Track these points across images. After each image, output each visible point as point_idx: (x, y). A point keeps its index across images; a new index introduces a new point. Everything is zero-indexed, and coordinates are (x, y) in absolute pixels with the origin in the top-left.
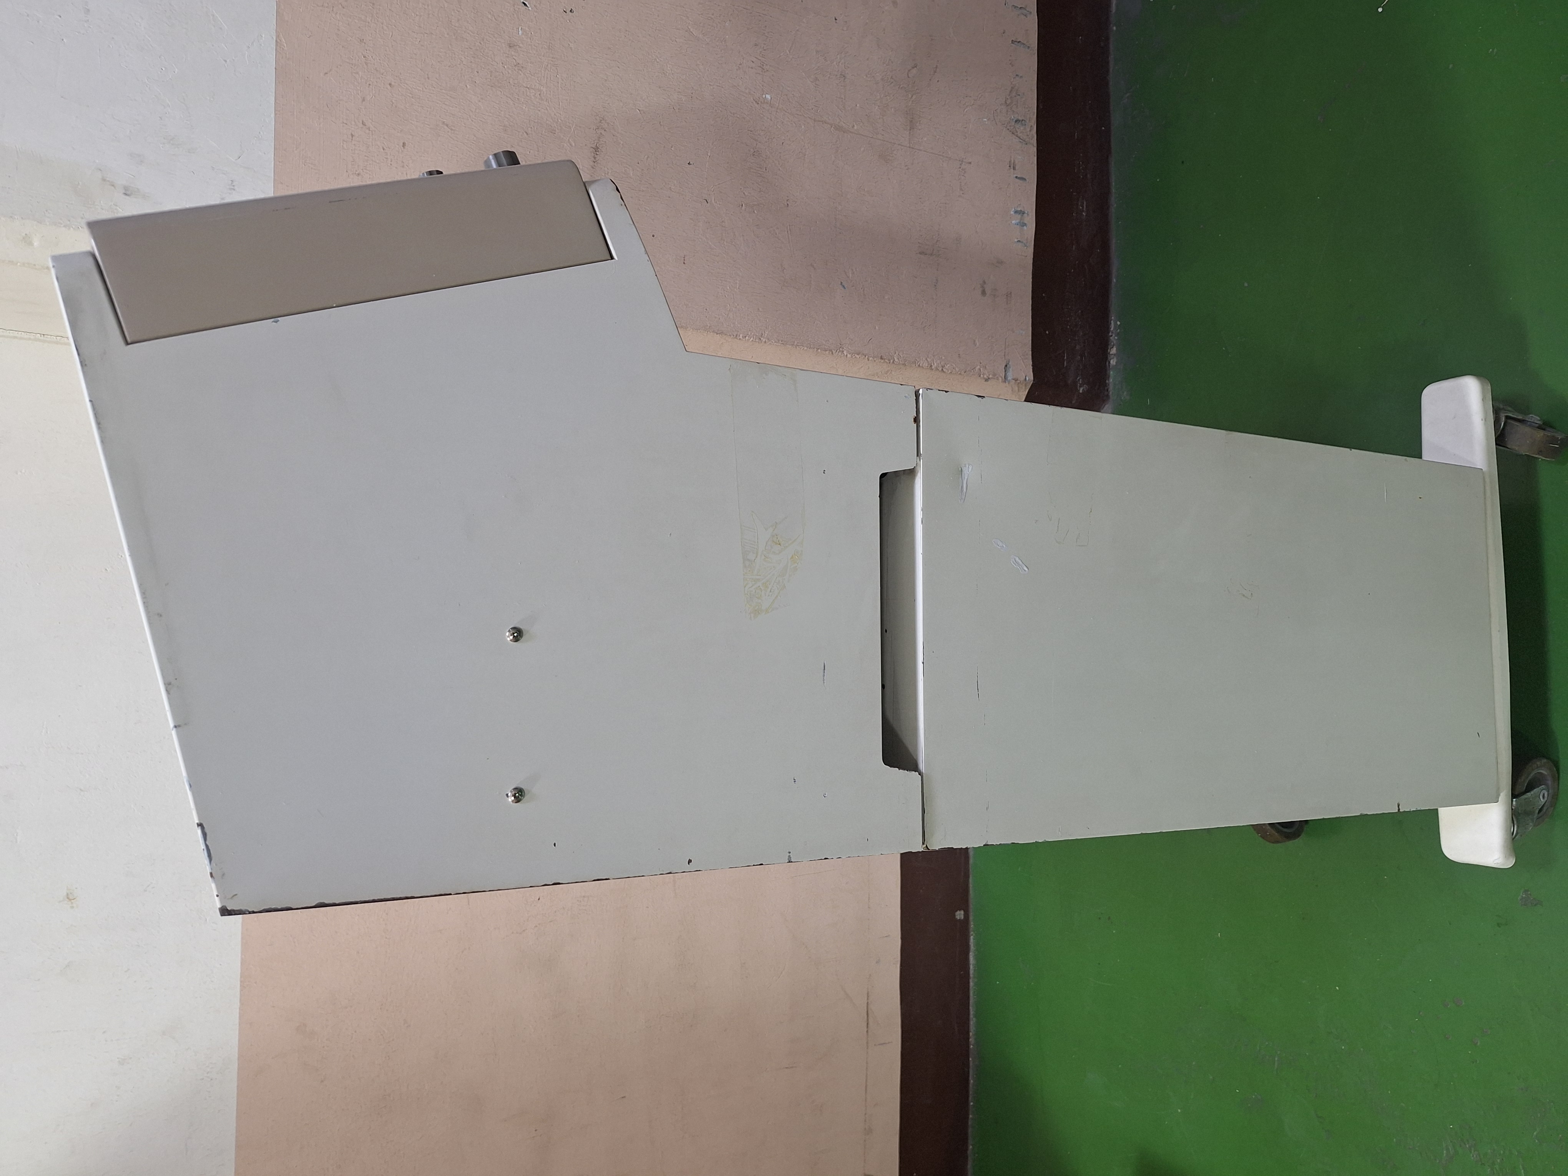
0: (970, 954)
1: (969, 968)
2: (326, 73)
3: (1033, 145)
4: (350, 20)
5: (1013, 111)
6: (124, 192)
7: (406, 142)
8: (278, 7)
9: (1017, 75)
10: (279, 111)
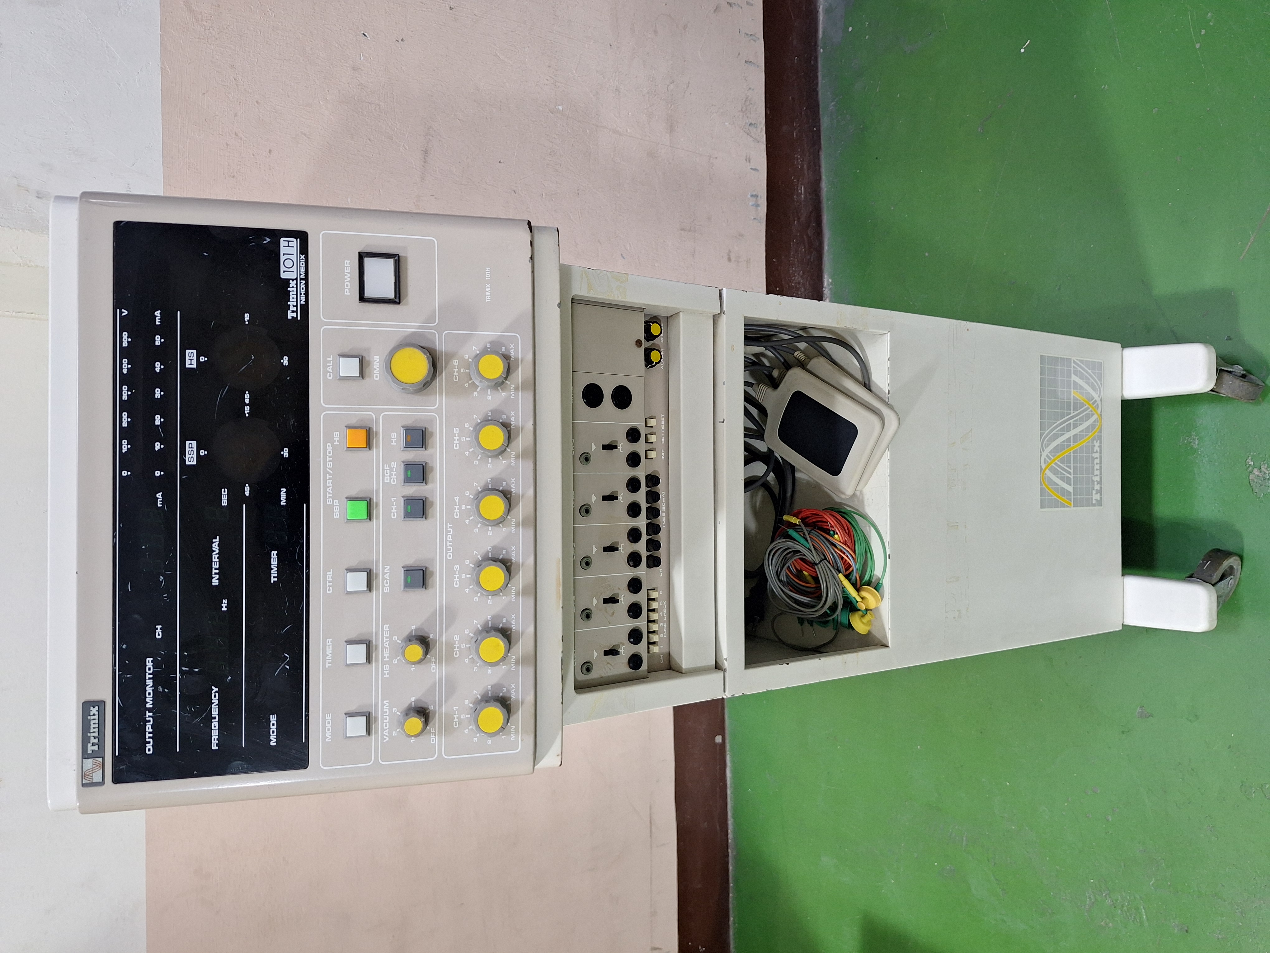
0: (727, 769)
1: (727, 780)
2: (204, 94)
3: (763, 143)
4: (222, 49)
5: (747, 117)
6: (37, 195)
7: (272, 149)
8: (162, 39)
9: (750, 88)
10: (166, 125)
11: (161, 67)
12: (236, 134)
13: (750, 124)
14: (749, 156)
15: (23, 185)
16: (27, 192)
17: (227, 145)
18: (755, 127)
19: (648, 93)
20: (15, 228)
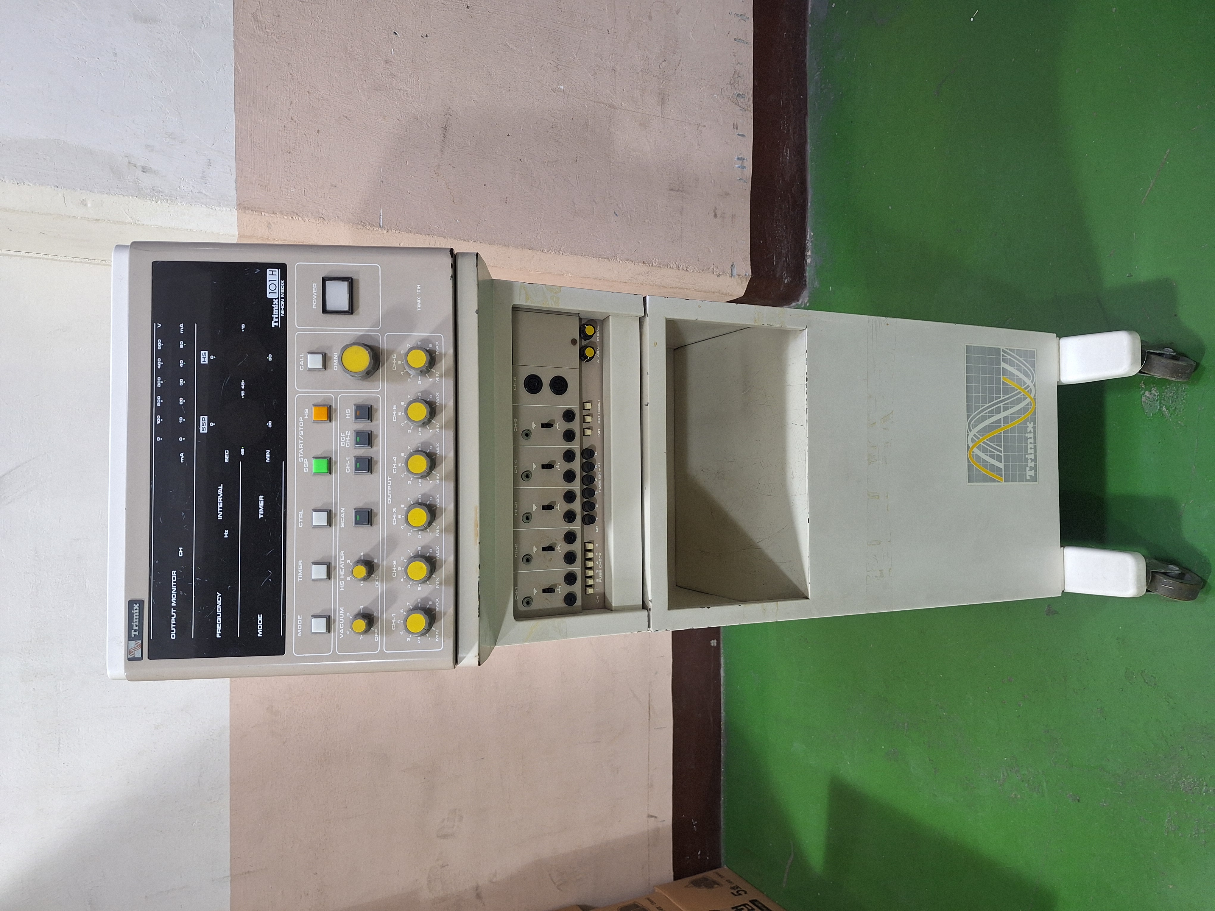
1: (720, 679)
2: (267, 87)
3: (750, 111)
4: (281, 51)
5: (736, 88)
6: (142, 170)
7: (320, 130)
8: (235, 45)
9: (738, 63)
10: (238, 113)
11: (234, 67)
12: (292, 119)
13: (738, 96)
14: (737, 123)
15: (132, 162)
16: (135, 167)
17: (285, 127)
18: (742, 97)
19: (642, 71)
20: (126, 195)
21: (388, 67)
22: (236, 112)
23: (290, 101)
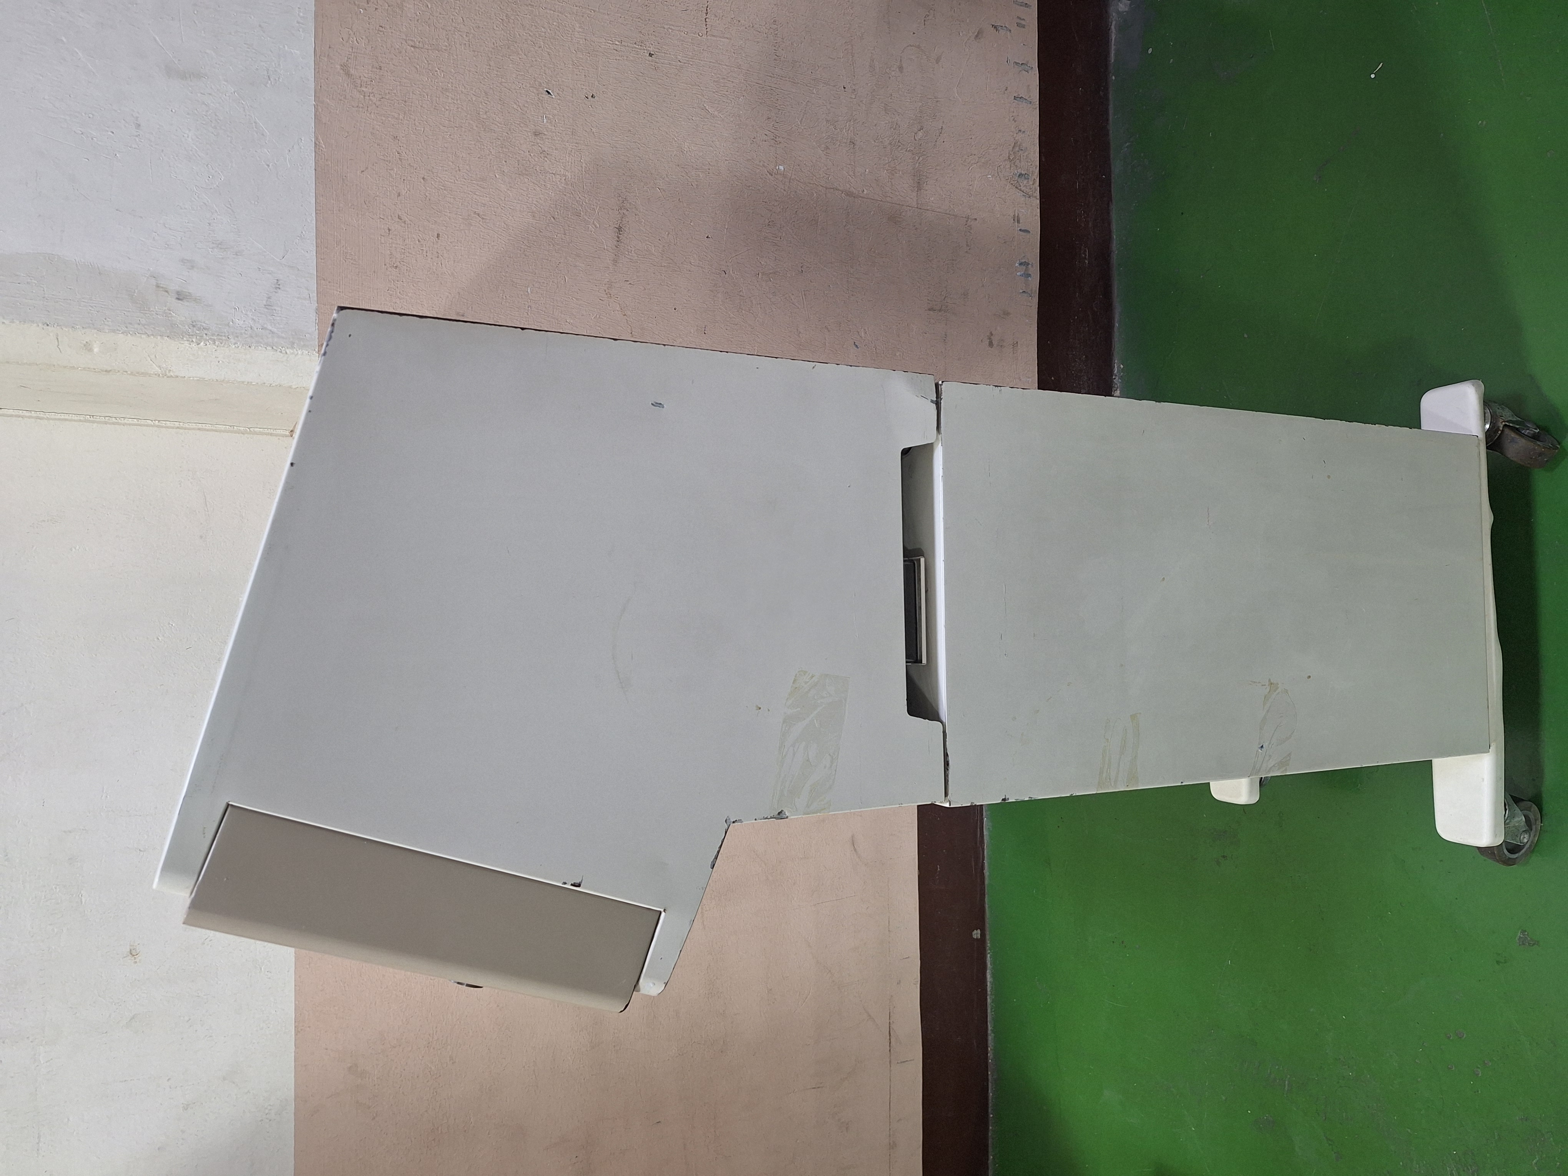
0: (988, 971)
1: (987, 985)
2: (362, 172)
3: (1036, 197)
4: (384, 119)
5: (1016, 166)
6: (177, 297)
7: (440, 233)
8: (316, 110)
9: (1020, 131)
10: (320, 210)
11: (315, 143)
12: (399, 218)
13: (1019, 175)
14: (1018, 214)
15: (161, 286)
16: (166, 293)
18: (1025, 178)
19: (890, 144)
20: (153, 335)
21: (538, 141)
22: (317, 208)
23: (397, 192)
